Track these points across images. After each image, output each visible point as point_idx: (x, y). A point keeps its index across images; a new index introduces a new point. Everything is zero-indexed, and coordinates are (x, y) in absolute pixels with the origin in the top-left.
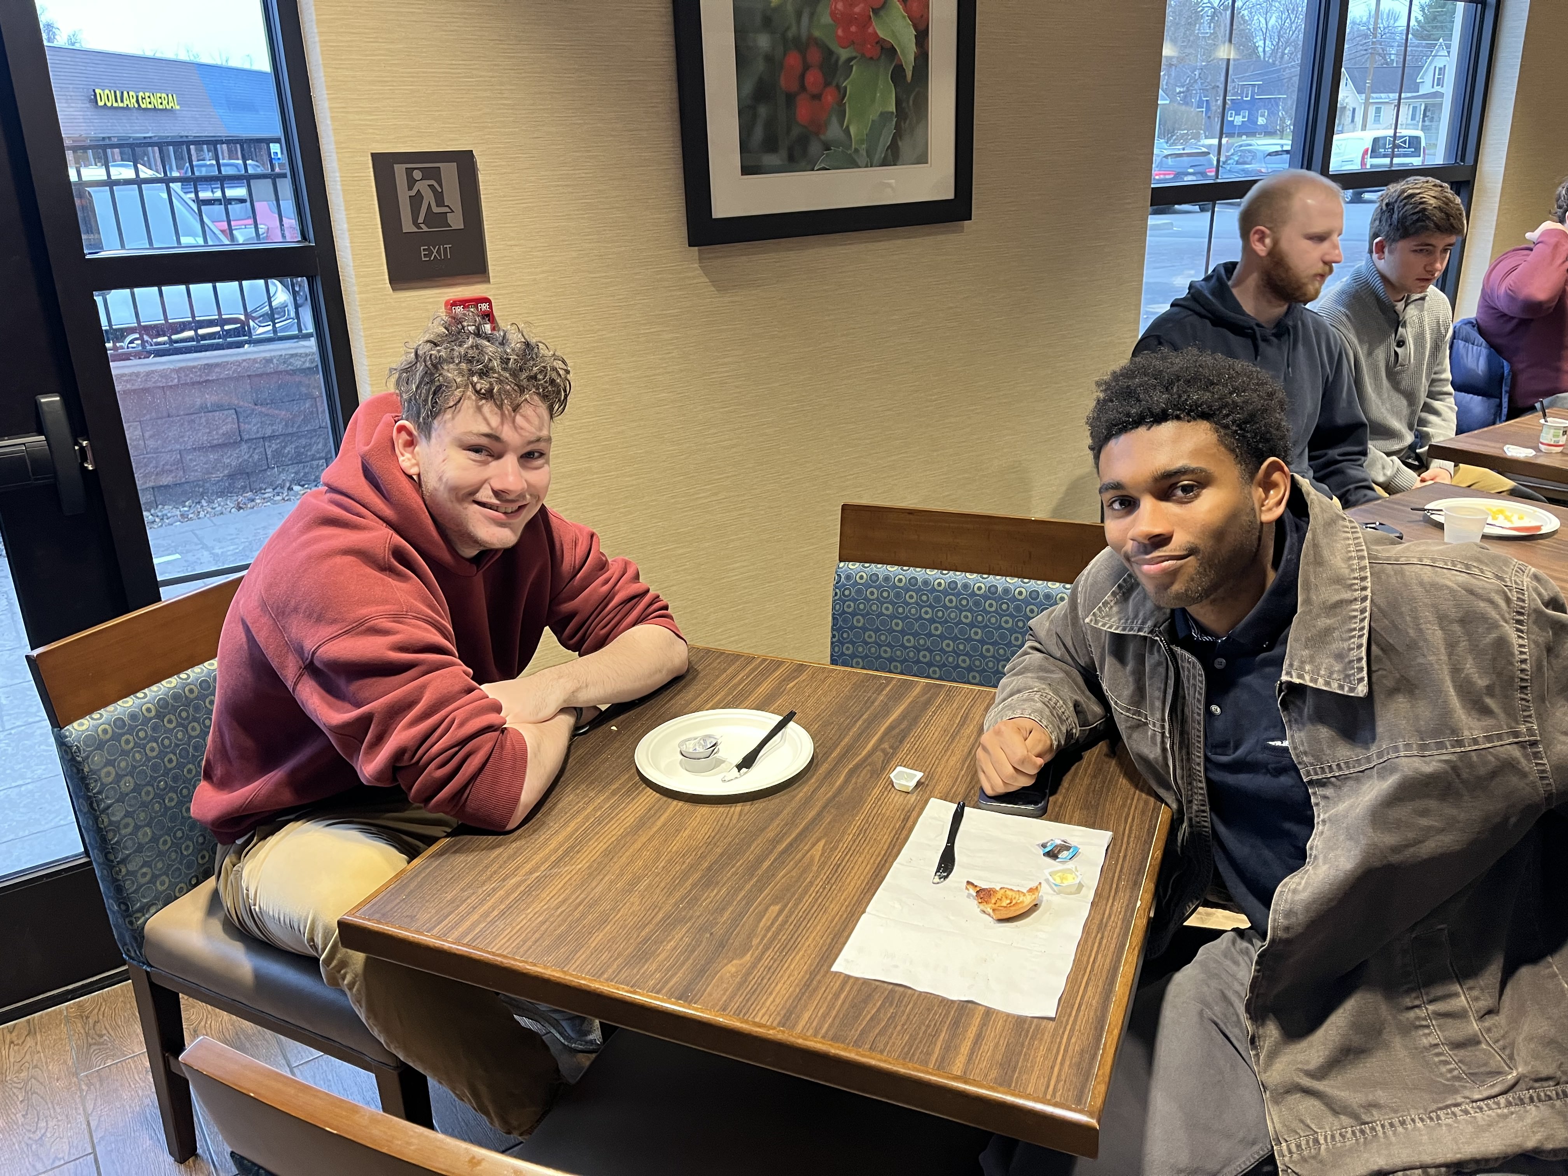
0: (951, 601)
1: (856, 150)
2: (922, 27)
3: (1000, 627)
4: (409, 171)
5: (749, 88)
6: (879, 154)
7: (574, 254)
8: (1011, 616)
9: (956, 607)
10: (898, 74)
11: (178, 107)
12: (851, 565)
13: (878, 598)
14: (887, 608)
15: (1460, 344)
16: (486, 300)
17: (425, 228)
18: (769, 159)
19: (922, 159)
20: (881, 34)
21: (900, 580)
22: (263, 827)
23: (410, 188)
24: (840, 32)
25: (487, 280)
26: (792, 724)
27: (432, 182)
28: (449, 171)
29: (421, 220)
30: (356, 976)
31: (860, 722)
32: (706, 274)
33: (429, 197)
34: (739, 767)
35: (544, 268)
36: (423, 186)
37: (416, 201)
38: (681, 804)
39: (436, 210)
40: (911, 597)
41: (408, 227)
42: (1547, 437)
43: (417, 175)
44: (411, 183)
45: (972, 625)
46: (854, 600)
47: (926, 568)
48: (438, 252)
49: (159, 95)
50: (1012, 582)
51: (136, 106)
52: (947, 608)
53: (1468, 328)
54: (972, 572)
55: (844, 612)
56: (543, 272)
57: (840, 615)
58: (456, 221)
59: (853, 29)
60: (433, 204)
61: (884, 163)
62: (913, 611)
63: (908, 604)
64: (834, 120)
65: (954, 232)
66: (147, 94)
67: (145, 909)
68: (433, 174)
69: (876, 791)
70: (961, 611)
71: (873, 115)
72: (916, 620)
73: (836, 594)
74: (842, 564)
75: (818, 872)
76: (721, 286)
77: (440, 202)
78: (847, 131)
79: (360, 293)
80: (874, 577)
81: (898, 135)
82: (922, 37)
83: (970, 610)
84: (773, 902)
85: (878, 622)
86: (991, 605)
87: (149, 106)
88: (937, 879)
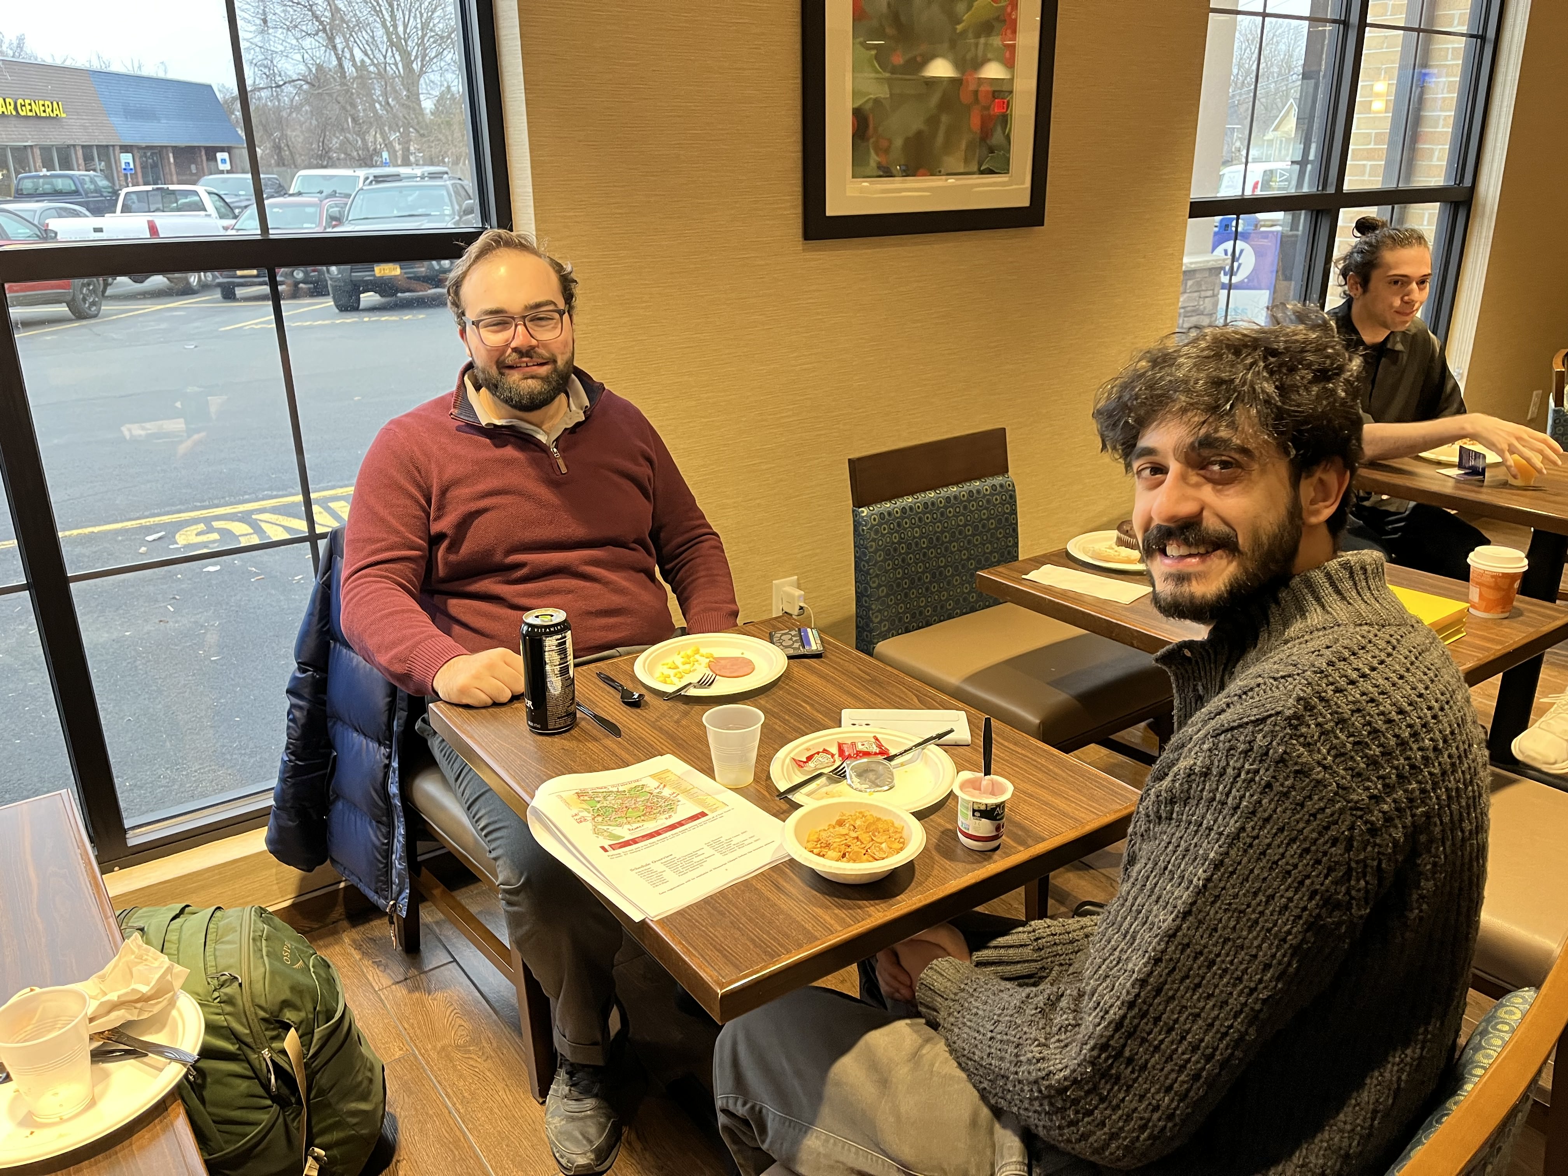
11: (64, 115)
49: (41, 102)
51: (14, 113)
66: (27, 102)
87: (30, 114)
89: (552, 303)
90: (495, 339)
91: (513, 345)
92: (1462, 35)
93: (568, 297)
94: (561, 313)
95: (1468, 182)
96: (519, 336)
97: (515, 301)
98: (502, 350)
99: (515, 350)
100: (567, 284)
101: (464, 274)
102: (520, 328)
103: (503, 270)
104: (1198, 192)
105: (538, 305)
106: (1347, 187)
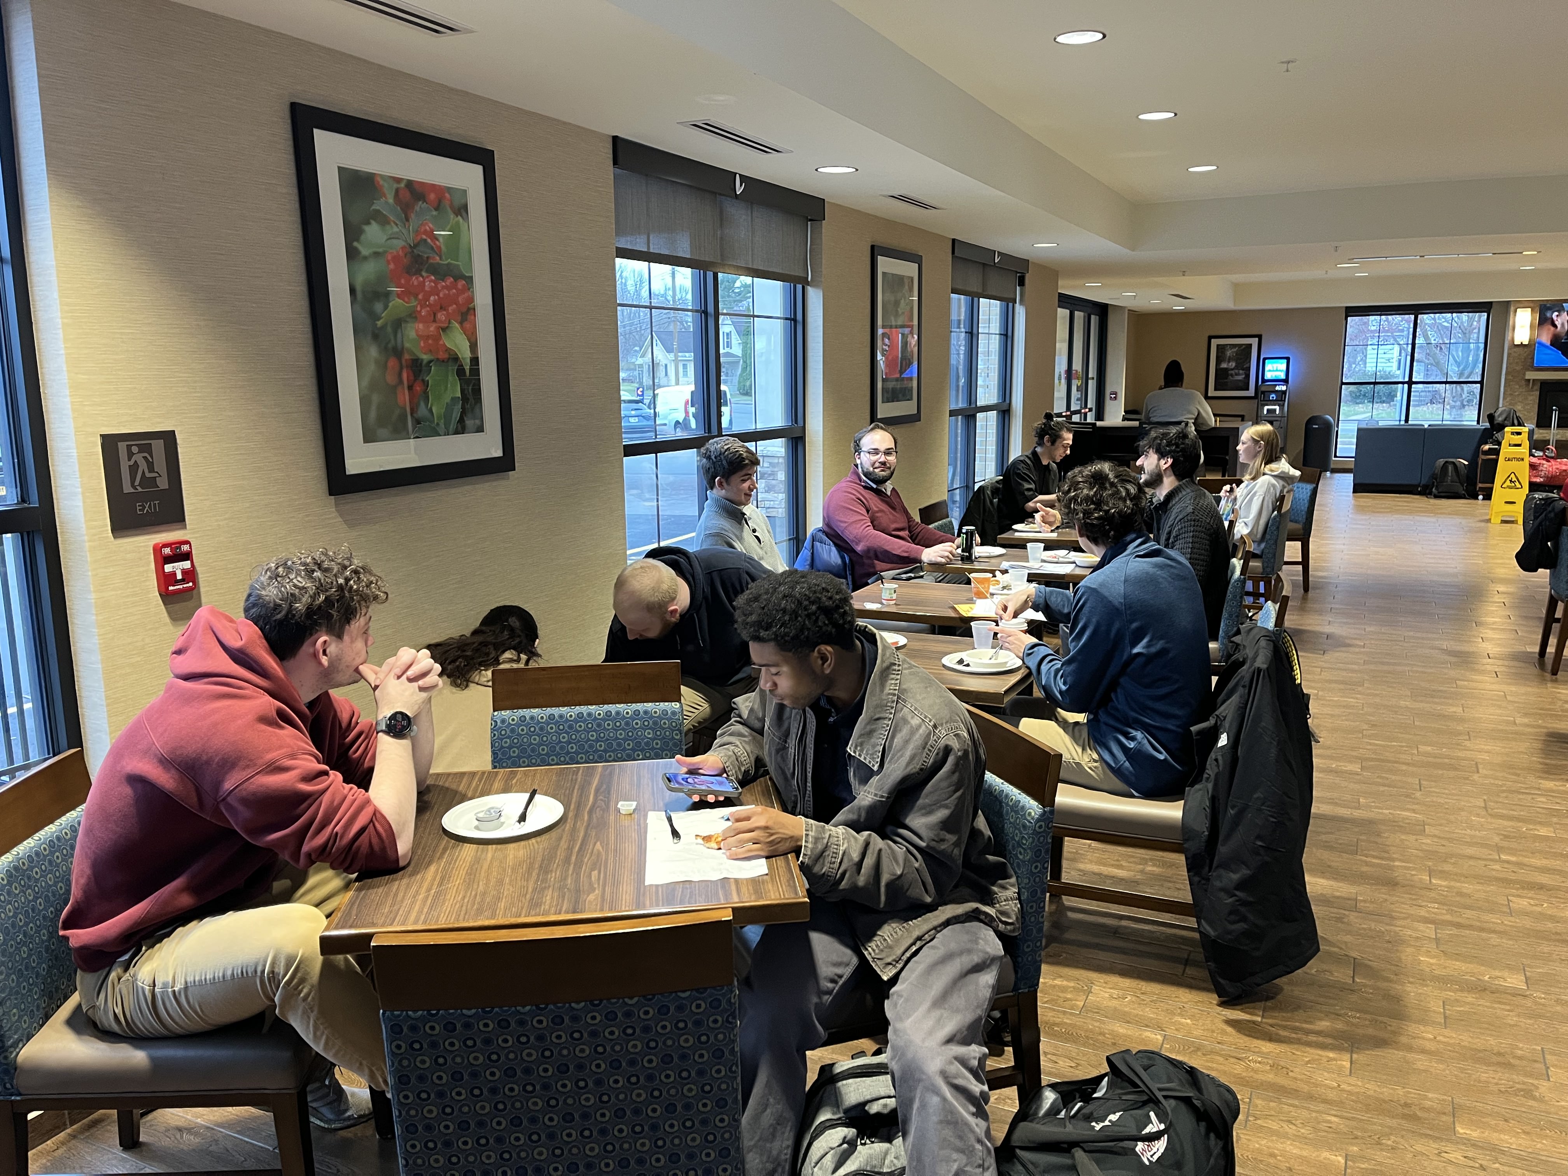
0: (580, 726)
1: (438, 424)
2: (473, 340)
3: (617, 738)
4: (129, 447)
5: (365, 383)
6: (452, 427)
7: (248, 505)
8: (623, 729)
9: (584, 730)
10: (460, 372)
12: (503, 712)
13: (527, 733)
14: (535, 739)
15: (817, 544)
16: (187, 542)
17: (140, 490)
18: (382, 432)
19: (480, 429)
20: (448, 346)
21: (542, 718)
22: (148, 941)
23: (129, 460)
24: (422, 344)
25: (185, 527)
26: (537, 796)
27: (146, 455)
28: (158, 446)
29: (137, 483)
30: (312, 986)
31: (576, 791)
32: (341, 515)
33: (143, 466)
34: (519, 821)
35: (226, 516)
36: (139, 458)
37: (134, 469)
38: (494, 846)
39: (148, 475)
40: (552, 728)
41: (127, 488)
42: (885, 595)
43: (135, 449)
44: (130, 455)
45: (597, 741)
46: (509, 737)
47: (559, 706)
48: (150, 507)
50: (621, 707)
52: (578, 732)
53: (820, 534)
54: (592, 704)
55: (502, 747)
56: (225, 519)
57: (499, 750)
58: (163, 483)
59: (430, 342)
60: (146, 471)
61: (456, 432)
62: (554, 738)
63: (550, 733)
64: (422, 404)
65: (503, 479)
67: (15, 1045)
68: (147, 449)
69: (612, 818)
70: (588, 733)
71: (447, 399)
72: (557, 744)
73: (495, 735)
74: (496, 713)
75: (607, 855)
76: (351, 524)
77: (151, 468)
78: (431, 411)
79: (89, 541)
80: (523, 719)
81: (463, 413)
82: (474, 346)
83: (595, 731)
84: (592, 870)
85: (529, 751)
86: (609, 725)
88: (676, 841)
89: (892, 449)
93: (896, 447)
94: (894, 453)
97: (881, 447)
98: (874, 463)
99: (879, 463)
100: (896, 442)
101: (864, 436)
102: (881, 456)
103: (879, 436)
105: (887, 448)
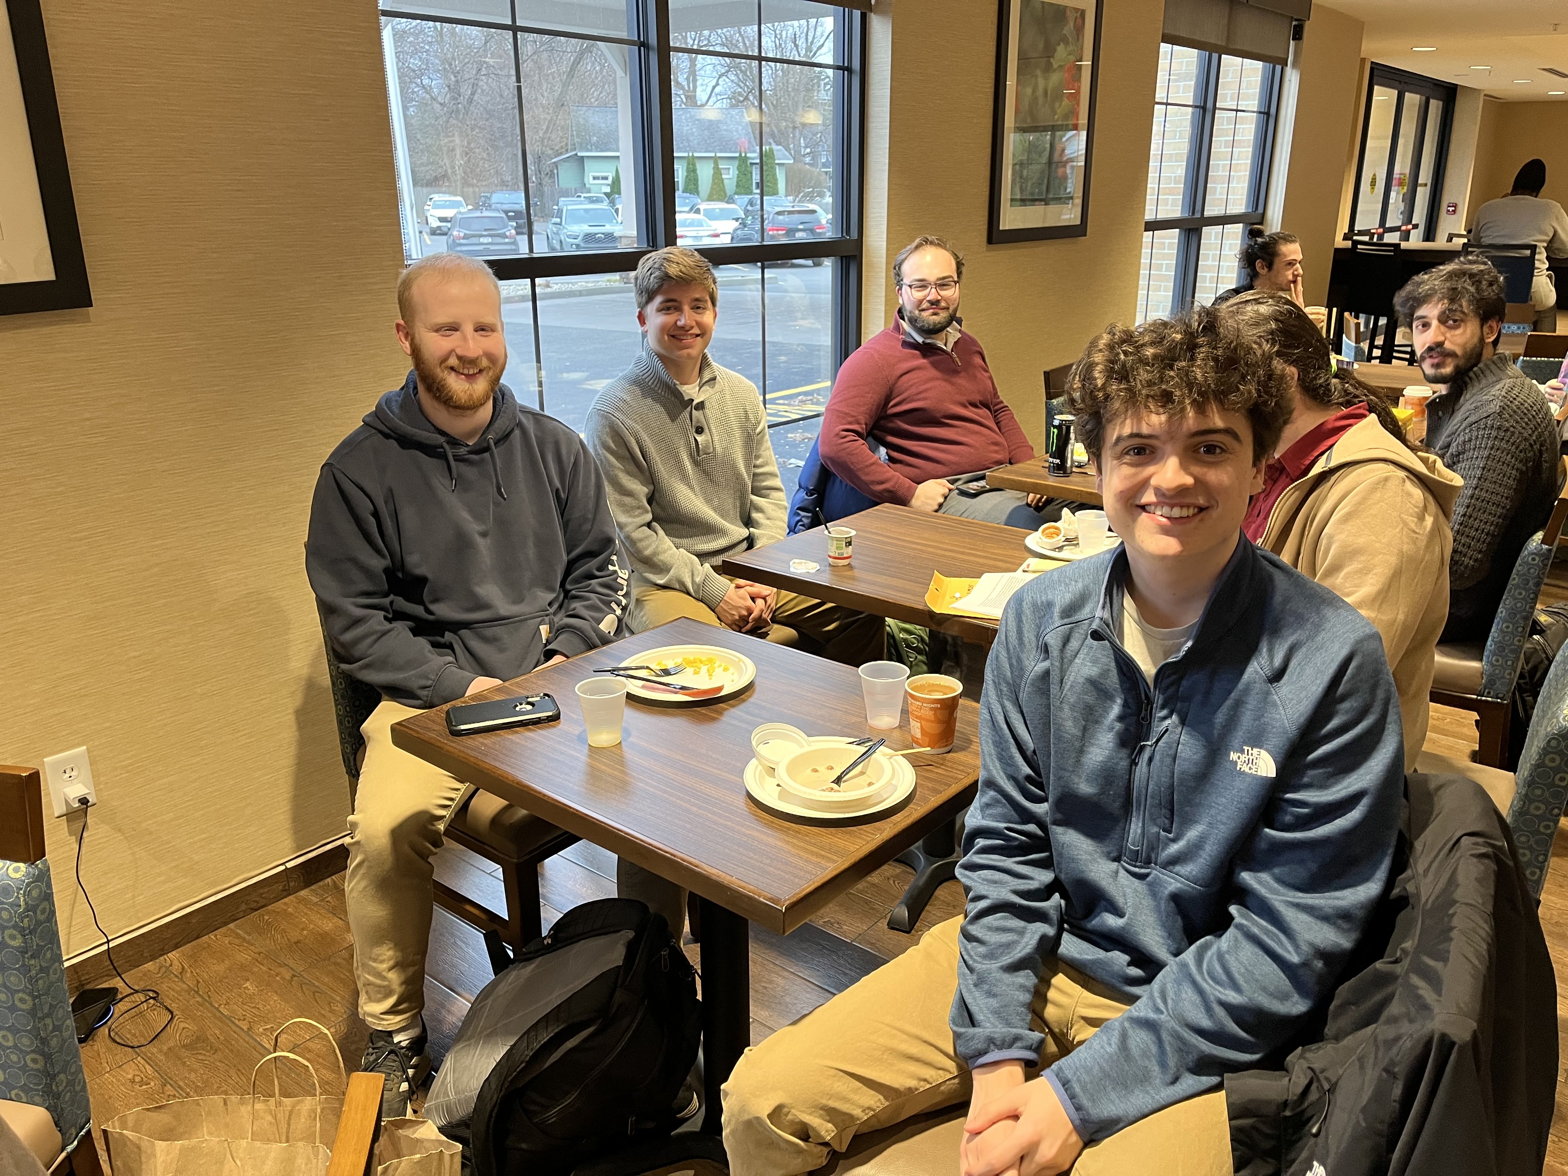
42: (831, 549)
89: (951, 277)
90: (919, 295)
91: (928, 299)
92: (1253, 112)
93: (959, 273)
94: (956, 282)
95: (1260, 210)
96: (932, 294)
97: (932, 275)
98: (921, 302)
99: (929, 301)
100: (959, 265)
101: (906, 258)
102: (933, 290)
103: (928, 258)
104: (1149, 216)
105: (944, 278)
106: (1207, 214)
